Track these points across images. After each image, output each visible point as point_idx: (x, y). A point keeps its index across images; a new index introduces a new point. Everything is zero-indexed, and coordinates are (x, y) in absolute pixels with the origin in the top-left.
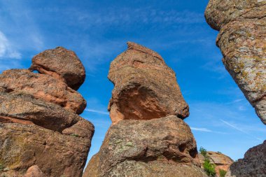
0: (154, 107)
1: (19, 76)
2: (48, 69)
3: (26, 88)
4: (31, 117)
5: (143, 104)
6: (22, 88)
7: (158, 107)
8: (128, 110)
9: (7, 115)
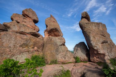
0: (57, 34)
1: (20, 17)
2: (28, 17)
3: (23, 22)
4: (32, 33)
5: (55, 33)
6: (22, 22)
7: (58, 34)
8: (50, 34)
9: (24, 32)
